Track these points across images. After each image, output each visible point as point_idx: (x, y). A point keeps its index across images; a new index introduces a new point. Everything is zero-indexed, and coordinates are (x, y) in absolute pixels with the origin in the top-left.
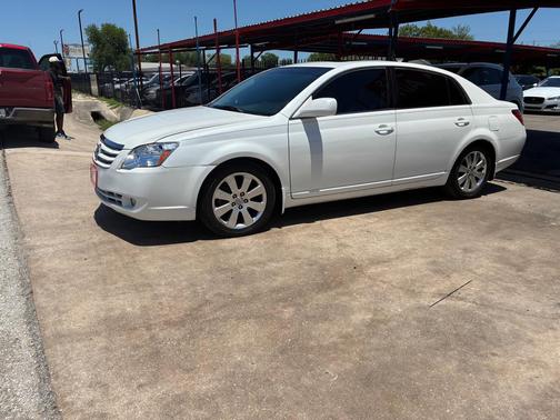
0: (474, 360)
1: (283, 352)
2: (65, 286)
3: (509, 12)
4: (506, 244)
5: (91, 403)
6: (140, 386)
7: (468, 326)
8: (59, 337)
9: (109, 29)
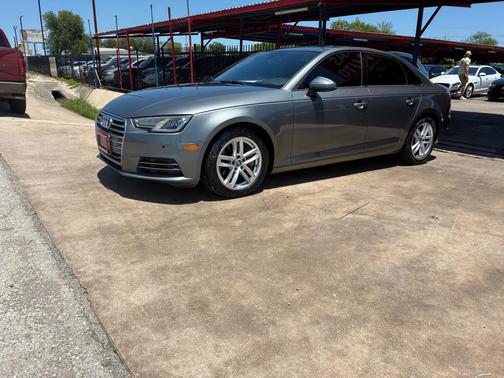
0: (366, 245)
1: (234, 243)
2: (62, 209)
3: (417, 10)
4: (403, 184)
5: (99, 271)
6: (132, 263)
7: (366, 229)
8: (66, 238)
9: (65, 15)
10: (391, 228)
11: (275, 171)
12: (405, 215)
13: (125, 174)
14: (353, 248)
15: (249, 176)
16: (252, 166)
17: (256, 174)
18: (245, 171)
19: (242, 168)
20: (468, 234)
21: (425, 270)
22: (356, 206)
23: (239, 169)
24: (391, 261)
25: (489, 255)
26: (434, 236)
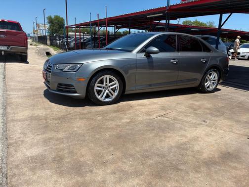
3: (219, 15)
10: (178, 126)
11: (126, 93)
12: (189, 119)
13: (51, 91)
14: (153, 134)
15: (112, 95)
16: (114, 90)
17: (116, 94)
18: (110, 92)
19: (108, 90)
20: (220, 131)
21: (187, 149)
22: (165, 113)
23: (107, 91)
24: (171, 143)
25: (227, 144)
26: (200, 131)
